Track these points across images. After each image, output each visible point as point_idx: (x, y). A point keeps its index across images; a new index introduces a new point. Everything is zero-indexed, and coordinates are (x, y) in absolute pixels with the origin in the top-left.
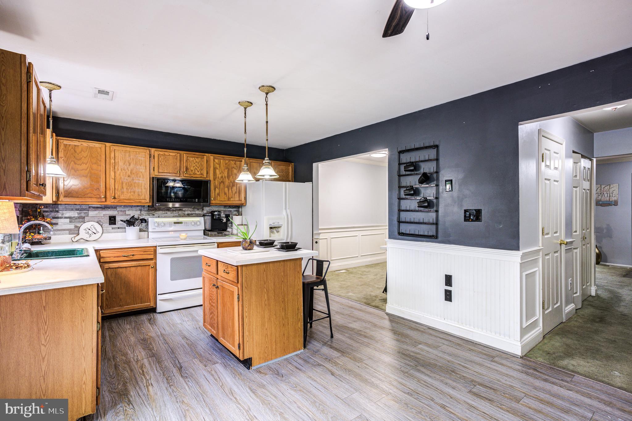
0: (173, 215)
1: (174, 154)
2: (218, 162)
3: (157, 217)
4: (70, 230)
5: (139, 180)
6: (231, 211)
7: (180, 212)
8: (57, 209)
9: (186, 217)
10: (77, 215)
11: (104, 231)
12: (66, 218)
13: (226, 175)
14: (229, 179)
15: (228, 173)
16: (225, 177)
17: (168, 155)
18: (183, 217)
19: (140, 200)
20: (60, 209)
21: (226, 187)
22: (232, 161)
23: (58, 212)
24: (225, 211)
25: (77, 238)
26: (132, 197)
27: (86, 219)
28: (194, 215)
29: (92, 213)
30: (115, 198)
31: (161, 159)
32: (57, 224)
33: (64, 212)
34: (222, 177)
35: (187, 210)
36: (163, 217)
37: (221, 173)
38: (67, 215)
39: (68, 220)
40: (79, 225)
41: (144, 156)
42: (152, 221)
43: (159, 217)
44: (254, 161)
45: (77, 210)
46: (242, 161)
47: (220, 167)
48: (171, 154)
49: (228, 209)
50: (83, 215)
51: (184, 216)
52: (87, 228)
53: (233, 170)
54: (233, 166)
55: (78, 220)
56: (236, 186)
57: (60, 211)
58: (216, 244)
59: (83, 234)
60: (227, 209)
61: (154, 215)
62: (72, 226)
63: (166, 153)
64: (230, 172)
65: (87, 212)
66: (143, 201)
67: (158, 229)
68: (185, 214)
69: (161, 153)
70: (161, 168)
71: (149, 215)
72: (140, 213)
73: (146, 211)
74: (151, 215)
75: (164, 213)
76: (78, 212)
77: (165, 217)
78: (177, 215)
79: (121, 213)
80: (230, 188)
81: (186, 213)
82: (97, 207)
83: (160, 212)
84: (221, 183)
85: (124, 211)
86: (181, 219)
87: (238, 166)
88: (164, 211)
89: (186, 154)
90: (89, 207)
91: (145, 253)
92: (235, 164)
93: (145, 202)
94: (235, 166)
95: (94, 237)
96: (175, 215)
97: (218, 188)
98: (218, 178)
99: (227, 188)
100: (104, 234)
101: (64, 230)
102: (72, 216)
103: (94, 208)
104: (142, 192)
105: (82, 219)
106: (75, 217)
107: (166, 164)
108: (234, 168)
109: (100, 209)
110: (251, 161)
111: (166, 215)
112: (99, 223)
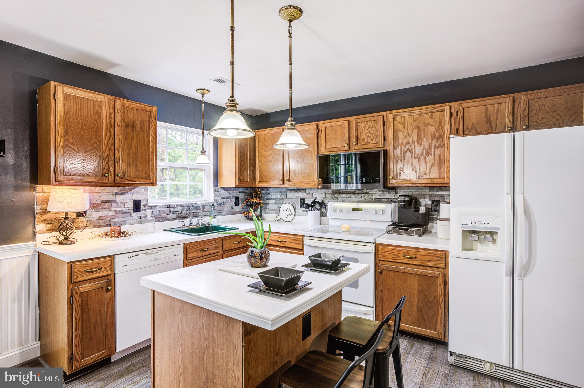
0: (357, 199)
1: (341, 123)
2: (400, 121)
3: (340, 202)
4: (275, 210)
5: (308, 160)
6: (443, 196)
7: (366, 196)
8: (269, 192)
9: (373, 202)
10: (279, 197)
11: (297, 213)
12: (273, 199)
13: (415, 139)
14: (420, 146)
15: (419, 135)
16: (413, 142)
17: (335, 125)
18: (369, 202)
19: (309, 182)
20: (270, 192)
21: (415, 158)
22: (425, 115)
23: (269, 194)
24: (431, 196)
25: (279, 218)
26: (303, 179)
27: (285, 201)
28: (383, 200)
29: (289, 195)
30: (289, 180)
31: (328, 132)
32: (268, 204)
33: (273, 194)
34: (408, 143)
35: (374, 193)
36: (347, 202)
37: (406, 136)
38: (274, 197)
39: (274, 201)
40: (280, 206)
41: (312, 132)
42: (332, 205)
43: (342, 201)
44: (471, 104)
45: (280, 192)
46: (444, 110)
47: (404, 127)
48: (338, 123)
49: (438, 193)
50: (283, 197)
51: (371, 201)
52: (286, 209)
53: (428, 129)
54: (427, 121)
55: (280, 202)
56: (434, 153)
57: (270, 194)
58: (373, 246)
59: (282, 215)
60: (435, 193)
61: (337, 199)
62: (276, 207)
63: (333, 124)
64: (422, 132)
65: (285, 194)
66: (312, 183)
67: (335, 216)
68: (372, 199)
69: (328, 125)
70: (328, 142)
71: (333, 199)
72: (324, 197)
73: (330, 194)
74: (335, 198)
75: (348, 196)
76: (280, 194)
77: (349, 202)
78: (363, 199)
79: (309, 196)
80: (422, 158)
81: (374, 197)
82: (292, 190)
83: (344, 195)
84: (406, 152)
85: (311, 194)
86: (361, 205)
87: (438, 121)
88: (348, 195)
89: (355, 119)
90: (287, 190)
91: (295, 241)
92: (432, 117)
93: (314, 184)
94: (431, 121)
95: (290, 218)
96: (360, 199)
97: (401, 161)
98: (402, 144)
99: (417, 159)
100: (296, 216)
101: (272, 210)
102: (277, 198)
103: (290, 190)
104: (311, 173)
105: (282, 201)
106: (278, 199)
107: (333, 137)
108: (429, 124)
109: (294, 192)
110: (464, 105)
111: (350, 199)
112: (293, 205)
